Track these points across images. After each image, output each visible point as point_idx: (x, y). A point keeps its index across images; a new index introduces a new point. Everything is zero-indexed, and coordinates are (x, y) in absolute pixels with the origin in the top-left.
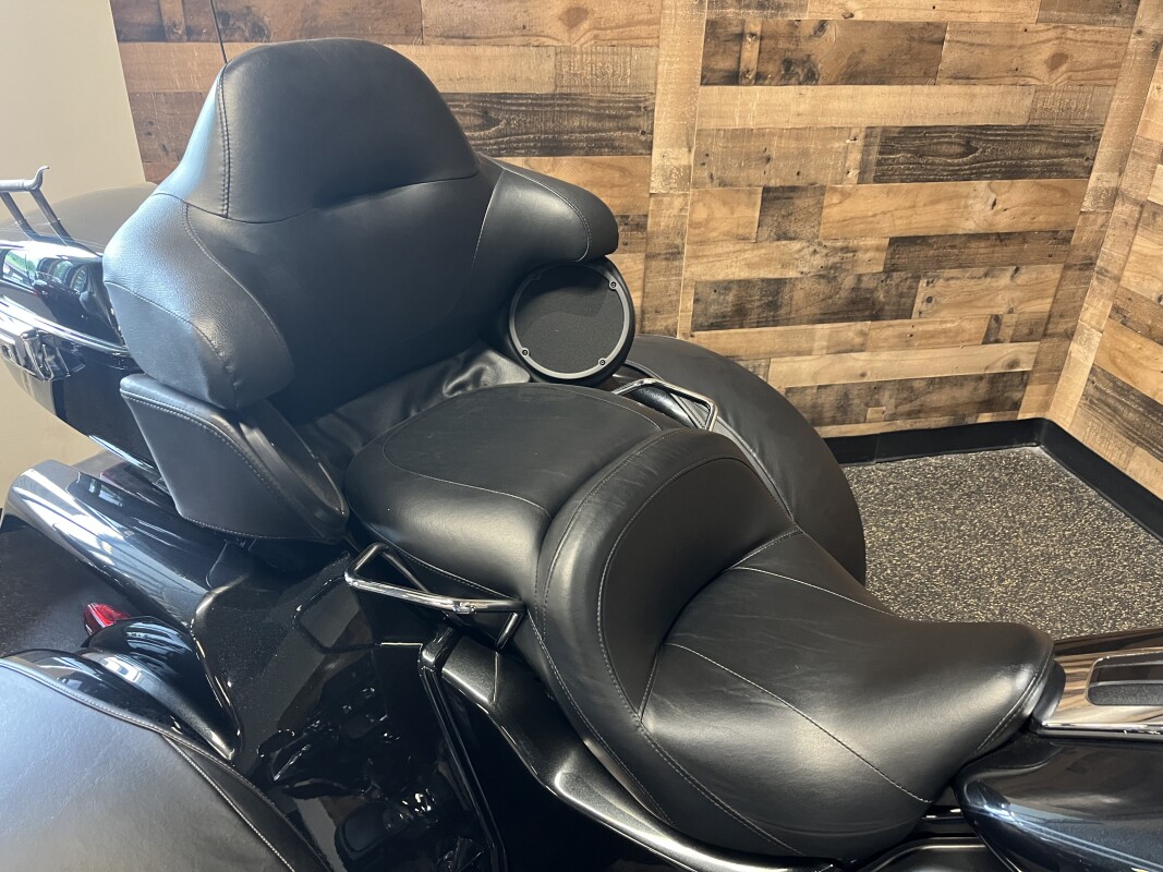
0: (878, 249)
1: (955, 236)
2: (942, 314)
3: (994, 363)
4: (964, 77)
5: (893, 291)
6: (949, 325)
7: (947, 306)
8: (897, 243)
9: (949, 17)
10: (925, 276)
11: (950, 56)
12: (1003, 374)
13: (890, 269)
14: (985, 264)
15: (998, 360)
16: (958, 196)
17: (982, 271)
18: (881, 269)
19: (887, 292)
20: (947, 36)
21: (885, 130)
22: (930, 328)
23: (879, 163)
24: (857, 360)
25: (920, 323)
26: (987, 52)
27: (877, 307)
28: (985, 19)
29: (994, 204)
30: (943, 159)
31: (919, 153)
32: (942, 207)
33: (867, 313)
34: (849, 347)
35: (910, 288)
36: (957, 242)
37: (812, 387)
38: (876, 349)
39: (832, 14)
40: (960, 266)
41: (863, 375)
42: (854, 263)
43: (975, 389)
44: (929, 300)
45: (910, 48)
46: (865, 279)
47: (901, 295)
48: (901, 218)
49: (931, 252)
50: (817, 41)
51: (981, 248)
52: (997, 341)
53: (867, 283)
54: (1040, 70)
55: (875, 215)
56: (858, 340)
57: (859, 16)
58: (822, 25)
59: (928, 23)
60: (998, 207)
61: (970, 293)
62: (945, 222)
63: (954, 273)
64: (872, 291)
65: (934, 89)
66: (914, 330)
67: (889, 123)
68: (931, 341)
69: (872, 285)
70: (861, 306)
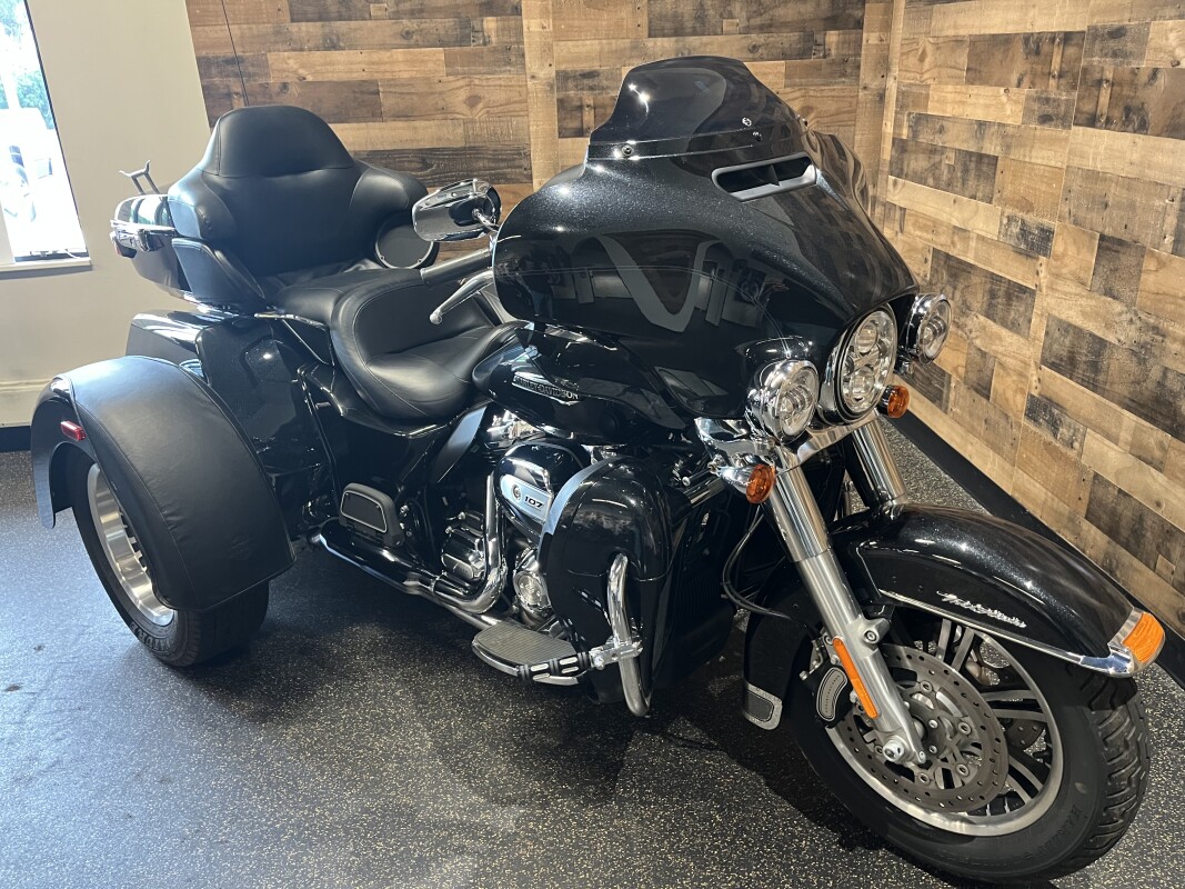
28: (405, 75)
54: (464, 108)
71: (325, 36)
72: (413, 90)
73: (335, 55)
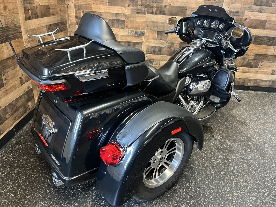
0: (253, 55)
1: (267, 55)
2: (264, 68)
3: (273, 78)
4: (270, 29)
5: (255, 63)
6: (265, 70)
7: (265, 67)
8: (256, 55)
9: (267, 19)
10: (261, 61)
11: (267, 25)
12: (275, 81)
13: (254, 59)
14: (272, 60)
15: (274, 78)
16: (268, 48)
17: (272, 61)
18: (253, 59)
19: (254, 63)
20: (267, 22)
21: (255, 36)
22: (261, 70)
23: (254, 41)
24: (247, 74)
25: (260, 69)
26: (274, 25)
27: (252, 65)
29: (274, 50)
30: (265, 42)
31: (261, 40)
32: (265, 49)
33: (250, 66)
34: (246, 72)
35: (258, 63)
36: (267, 56)
37: (238, 78)
38: (251, 73)
39: (248, 18)
40: (267, 60)
41: (248, 77)
42: (248, 57)
43: (269, 83)
44: (261, 65)
45: (260, 24)
46: (250, 60)
47: (256, 64)
48: (257, 50)
49: (262, 57)
50: (245, 21)
51: (272, 57)
52: (274, 75)
53: (250, 61)
55: (253, 50)
56: (248, 71)
57: (252, 18)
58: (246, 19)
59: (264, 20)
60: (275, 51)
61: (269, 65)
62: (265, 52)
63: (266, 61)
64: (251, 62)
65: (264, 30)
66: (258, 70)
67: (256, 35)
68: (261, 73)
69: (251, 61)
70: (249, 65)
71: (259, 9)
72: (274, 24)
73: (260, 14)
